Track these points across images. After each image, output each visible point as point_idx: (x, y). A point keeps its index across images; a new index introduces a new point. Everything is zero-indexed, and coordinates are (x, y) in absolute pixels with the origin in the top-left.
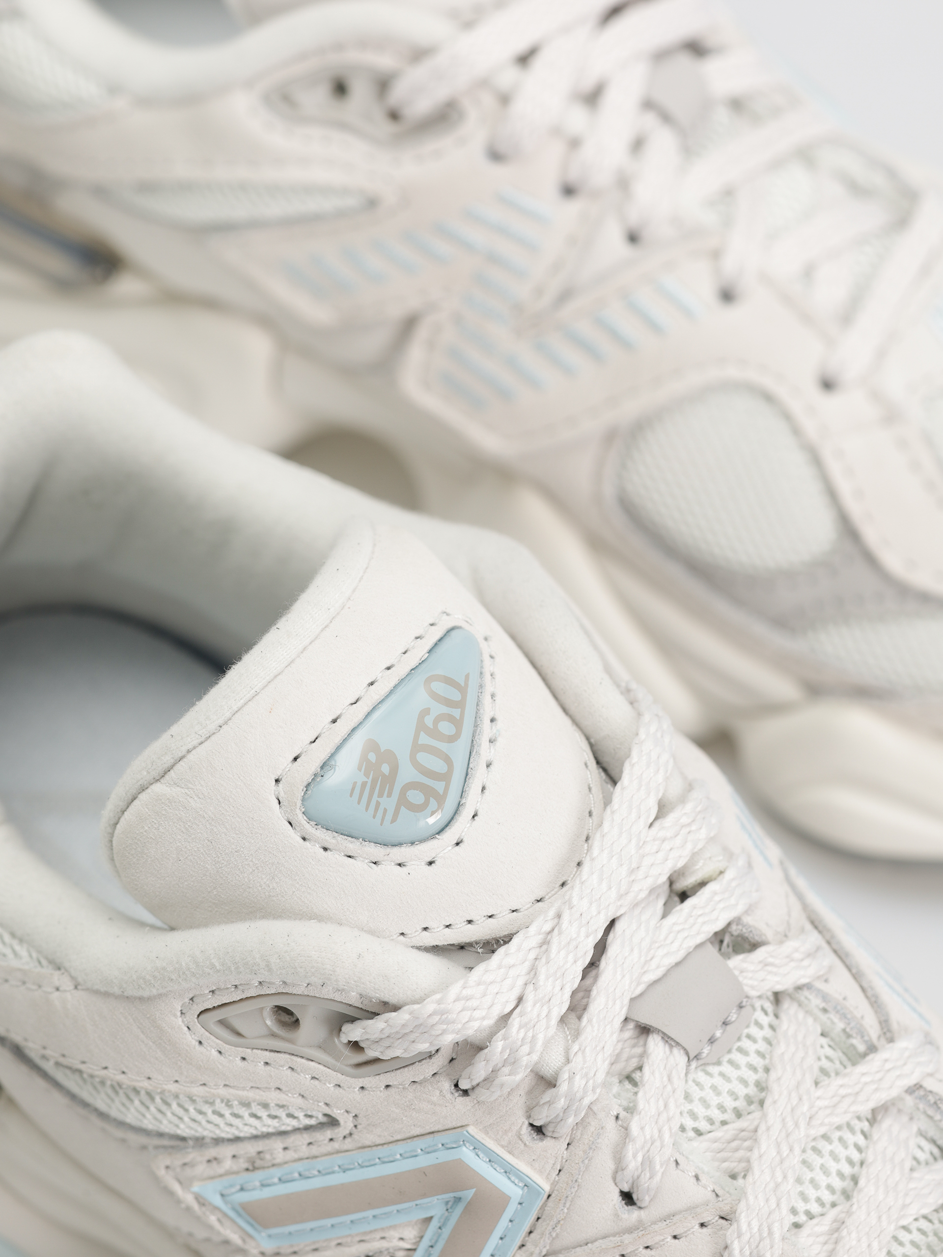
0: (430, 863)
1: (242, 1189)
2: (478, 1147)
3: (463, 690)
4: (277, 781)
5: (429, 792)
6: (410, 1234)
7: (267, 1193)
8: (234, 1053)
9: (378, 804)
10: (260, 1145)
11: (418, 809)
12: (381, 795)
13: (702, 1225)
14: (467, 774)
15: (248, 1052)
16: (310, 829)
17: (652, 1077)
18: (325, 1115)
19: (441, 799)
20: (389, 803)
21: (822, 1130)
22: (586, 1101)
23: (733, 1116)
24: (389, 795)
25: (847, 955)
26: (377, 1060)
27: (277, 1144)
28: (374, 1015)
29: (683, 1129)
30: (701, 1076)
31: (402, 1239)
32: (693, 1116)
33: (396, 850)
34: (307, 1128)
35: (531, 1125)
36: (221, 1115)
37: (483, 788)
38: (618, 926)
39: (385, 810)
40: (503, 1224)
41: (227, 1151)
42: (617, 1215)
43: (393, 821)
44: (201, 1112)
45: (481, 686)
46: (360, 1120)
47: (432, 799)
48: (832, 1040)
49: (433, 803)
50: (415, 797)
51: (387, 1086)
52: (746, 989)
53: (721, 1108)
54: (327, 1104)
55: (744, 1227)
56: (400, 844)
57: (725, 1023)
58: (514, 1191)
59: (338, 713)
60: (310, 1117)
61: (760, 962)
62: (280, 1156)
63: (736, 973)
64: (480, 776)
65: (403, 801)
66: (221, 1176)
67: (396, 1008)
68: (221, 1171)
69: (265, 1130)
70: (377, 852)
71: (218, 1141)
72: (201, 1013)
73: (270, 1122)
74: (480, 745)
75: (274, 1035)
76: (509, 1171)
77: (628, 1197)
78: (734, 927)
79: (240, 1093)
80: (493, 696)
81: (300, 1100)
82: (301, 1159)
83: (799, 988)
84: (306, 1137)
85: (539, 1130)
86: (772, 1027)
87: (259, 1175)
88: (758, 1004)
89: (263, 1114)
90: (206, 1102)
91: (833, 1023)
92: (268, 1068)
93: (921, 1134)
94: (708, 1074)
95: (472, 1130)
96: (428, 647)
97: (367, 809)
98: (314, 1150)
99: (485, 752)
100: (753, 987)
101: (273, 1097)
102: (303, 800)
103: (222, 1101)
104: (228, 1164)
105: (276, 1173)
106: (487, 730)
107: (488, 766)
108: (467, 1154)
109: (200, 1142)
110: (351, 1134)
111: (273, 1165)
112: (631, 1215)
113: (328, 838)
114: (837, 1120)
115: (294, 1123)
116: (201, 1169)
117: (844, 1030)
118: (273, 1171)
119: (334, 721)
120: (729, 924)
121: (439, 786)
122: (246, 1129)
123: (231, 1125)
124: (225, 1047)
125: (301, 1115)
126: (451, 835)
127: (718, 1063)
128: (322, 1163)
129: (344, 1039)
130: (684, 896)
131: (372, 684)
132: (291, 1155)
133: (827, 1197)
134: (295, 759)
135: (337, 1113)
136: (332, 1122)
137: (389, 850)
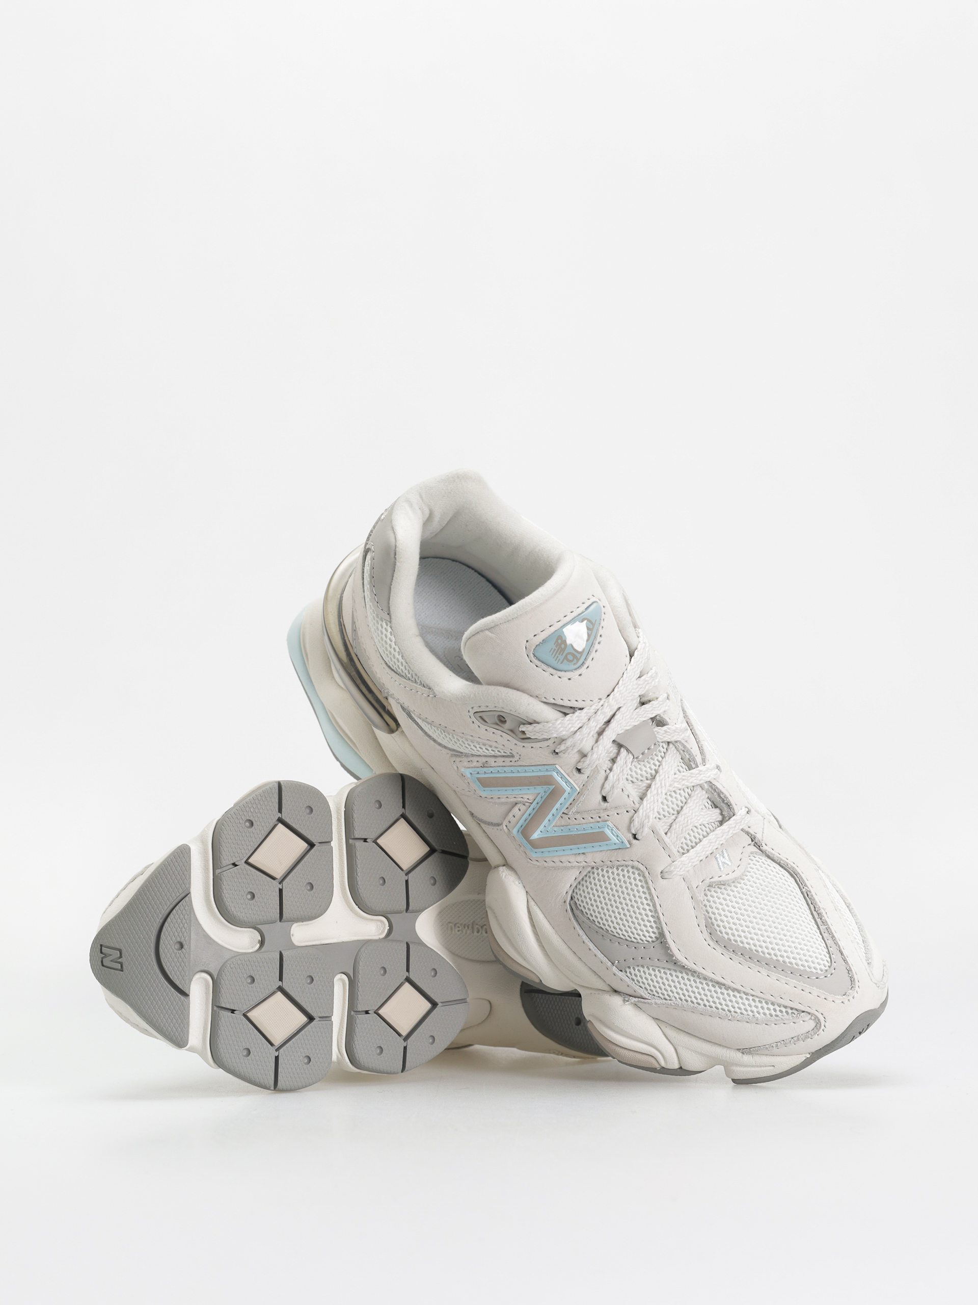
0: (569, 679)
1: (478, 773)
2: (558, 772)
3: (593, 625)
4: (527, 641)
5: (575, 657)
6: (531, 798)
7: (486, 776)
8: (483, 727)
9: (558, 657)
10: (487, 759)
11: (570, 661)
12: (559, 654)
13: (627, 811)
14: (588, 653)
15: (488, 728)
16: (534, 659)
17: (620, 761)
18: (510, 753)
19: (578, 660)
20: (561, 657)
21: (674, 789)
22: (596, 763)
23: (645, 779)
24: (562, 655)
25: (696, 735)
26: (529, 738)
27: (493, 760)
28: (530, 724)
29: (627, 780)
30: (637, 764)
31: (528, 799)
32: (632, 777)
33: (560, 672)
34: (503, 756)
35: (577, 768)
36: (476, 747)
37: (593, 659)
38: (621, 709)
39: (559, 660)
40: (562, 800)
41: (476, 759)
42: (600, 803)
43: (562, 663)
44: (469, 745)
45: (600, 624)
46: (521, 757)
47: (575, 659)
48: (685, 761)
49: (575, 661)
50: (570, 657)
51: (532, 747)
52: (658, 739)
53: (642, 775)
54: (511, 750)
55: (641, 815)
56: (561, 671)
57: (648, 749)
58: (568, 789)
59: (552, 624)
60: (505, 753)
61: (664, 731)
62: (493, 764)
63: (656, 733)
64: (593, 654)
65: (566, 658)
66: (472, 767)
67: (538, 723)
68: (473, 766)
69: (490, 754)
70: (553, 671)
71: (473, 755)
72: (475, 712)
73: (492, 752)
74: (595, 644)
75: (497, 724)
76: (567, 782)
77: (604, 799)
78: (658, 717)
79: (484, 741)
80: (602, 627)
81: (502, 747)
82: (500, 766)
83: (676, 742)
84: (503, 759)
85: (579, 770)
86: (665, 753)
87: (485, 769)
88: (661, 744)
89: (490, 749)
90: (472, 742)
91: (686, 756)
92: (494, 735)
93: (708, 798)
94: (639, 764)
95: (557, 766)
96: (586, 607)
97: (554, 657)
98: (504, 764)
99: (597, 646)
100: (661, 739)
101: (494, 744)
102: (534, 649)
103: (477, 742)
104: (475, 764)
105: (491, 769)
106: (599, 639)
107: (596, 651)
108: (555, 774)
109: (467, 755)
110: (518, 761)
111: (490, 767)
112: (605, 805)
113: (539, 663)
114: (680, 786)
115: (499, 754)
116: (466, 764)
117: (689, 759)
118: (490, 768)
119: (550, 626)
120: (656, 716)
121: (578, 656)
122: (483, 753)
123: (478, 751)
124: (480, 725)
125: (502, 751)
126: (579, 672)
127: (644, 761)
128: (505, 769)
129: (520, 729)
130: (643, 704)
131: (565, 616)
132: (496, 764)
133: (672, 811)
134: (535, 635)
135: (514, 753)
136: (513, 756)
137: (557, 672)
